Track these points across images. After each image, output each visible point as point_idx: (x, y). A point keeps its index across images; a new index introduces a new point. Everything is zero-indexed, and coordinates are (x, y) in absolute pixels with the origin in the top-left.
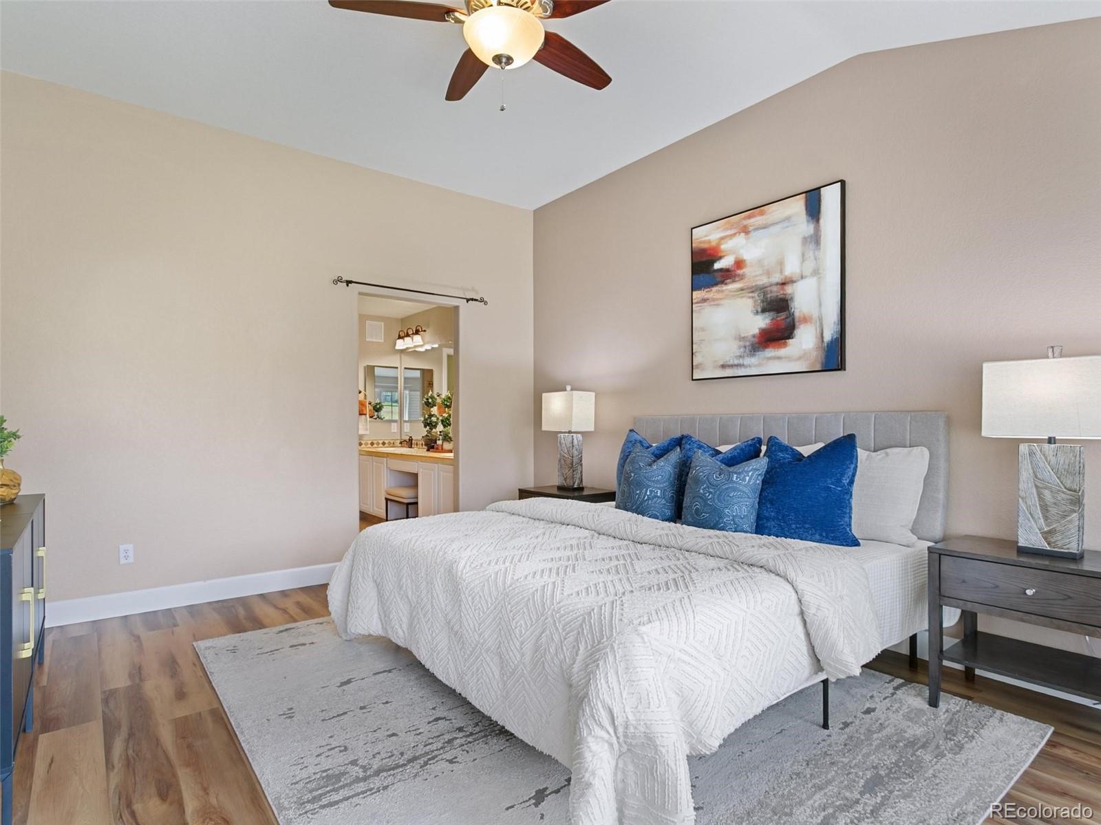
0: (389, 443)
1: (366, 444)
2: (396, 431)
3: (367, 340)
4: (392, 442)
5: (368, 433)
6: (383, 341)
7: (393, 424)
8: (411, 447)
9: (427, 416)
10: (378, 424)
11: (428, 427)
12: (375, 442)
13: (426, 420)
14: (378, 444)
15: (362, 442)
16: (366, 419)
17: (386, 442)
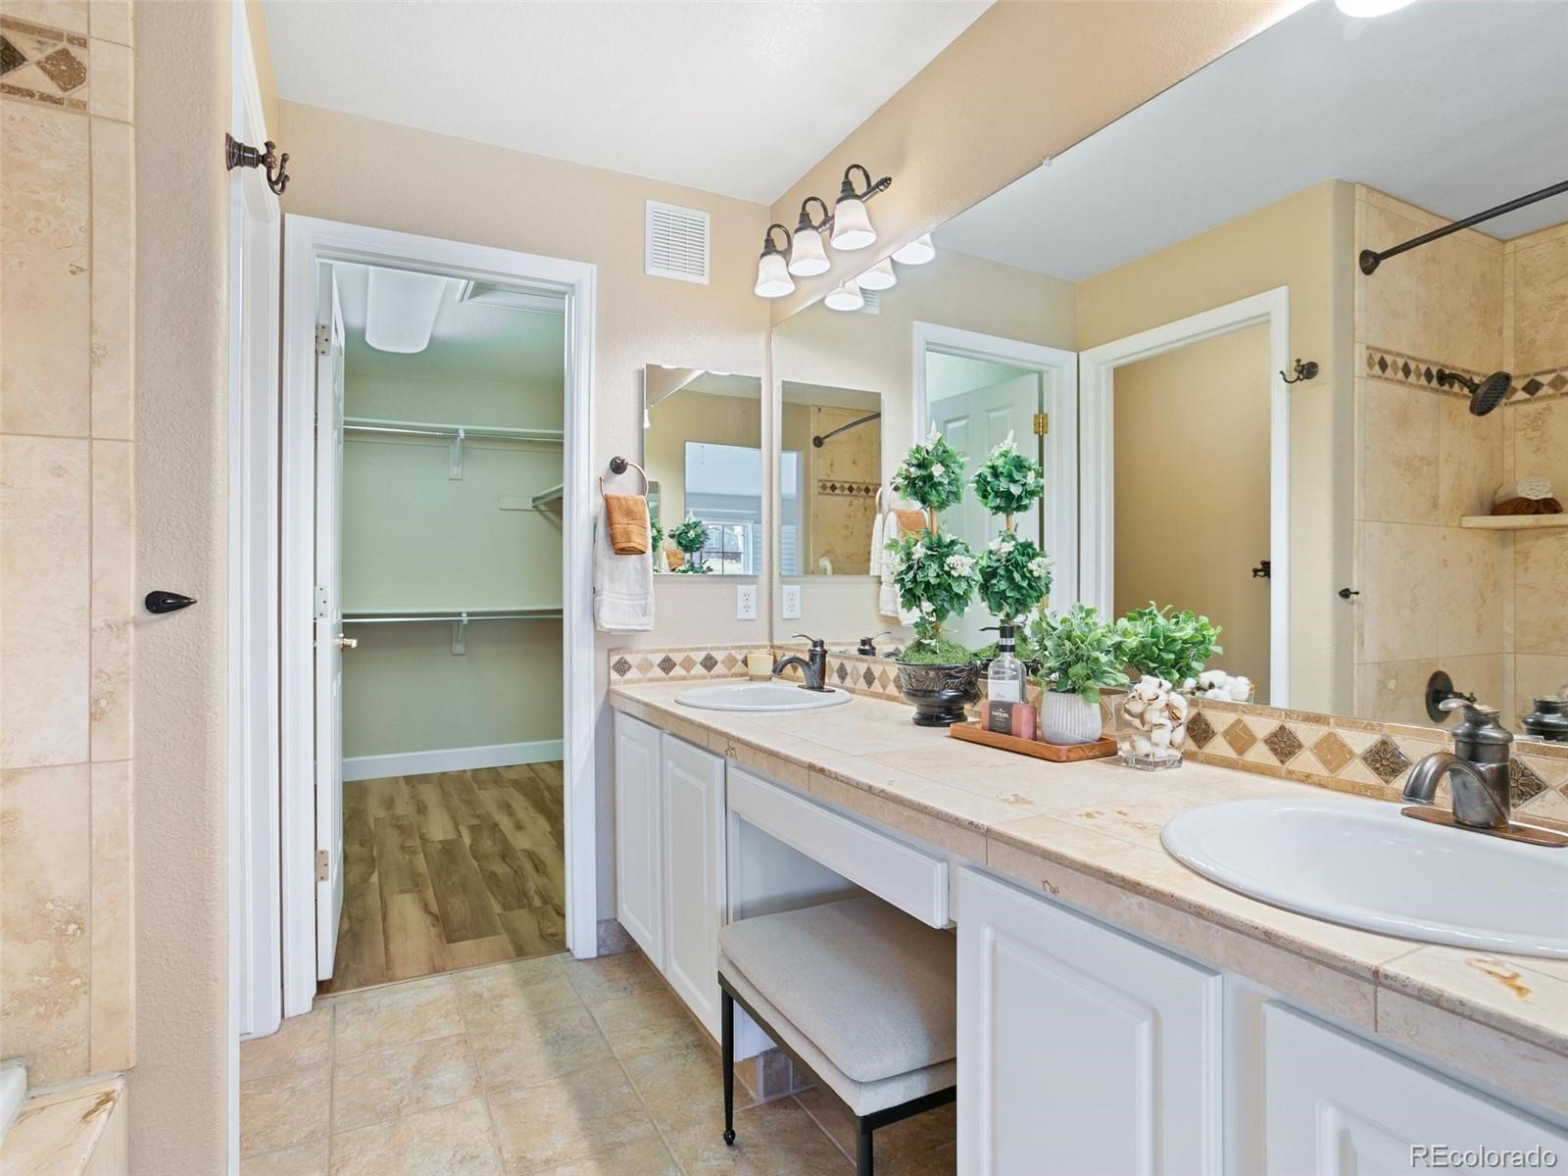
0: (730, 661)
1: (646, 666)
2: (752, 615)
3: (651, 271)
4: (740, 657)
5: (649, 622)
6: (705, 281)
7: (742, 589)
8: (820, 688)
9: (919, 552)
10: (691, 589)
11: (927, 606)
12: (677, 658)
13: (912, 566)
14: (688, 664)
15: (629, 658)
16: (645, 570)
17: (719, 656)
